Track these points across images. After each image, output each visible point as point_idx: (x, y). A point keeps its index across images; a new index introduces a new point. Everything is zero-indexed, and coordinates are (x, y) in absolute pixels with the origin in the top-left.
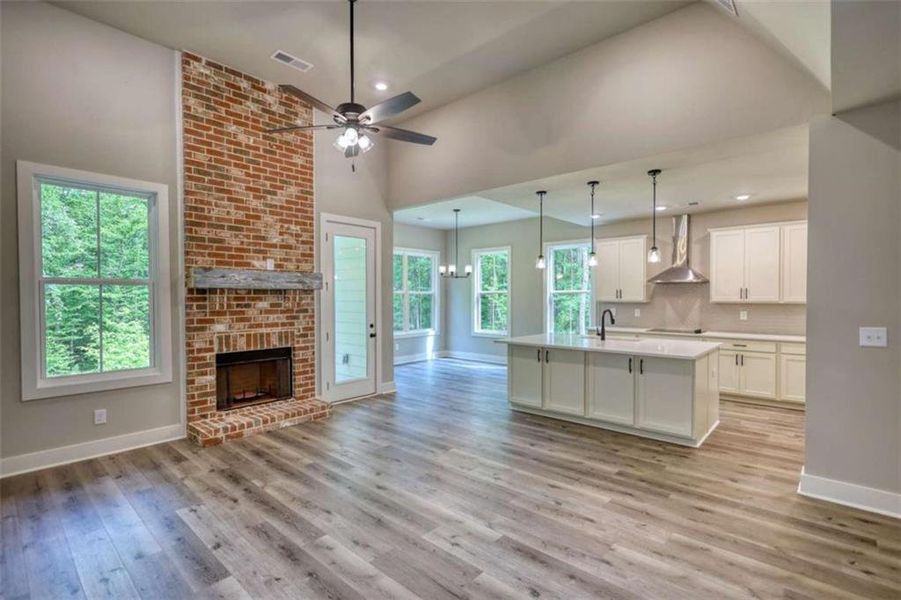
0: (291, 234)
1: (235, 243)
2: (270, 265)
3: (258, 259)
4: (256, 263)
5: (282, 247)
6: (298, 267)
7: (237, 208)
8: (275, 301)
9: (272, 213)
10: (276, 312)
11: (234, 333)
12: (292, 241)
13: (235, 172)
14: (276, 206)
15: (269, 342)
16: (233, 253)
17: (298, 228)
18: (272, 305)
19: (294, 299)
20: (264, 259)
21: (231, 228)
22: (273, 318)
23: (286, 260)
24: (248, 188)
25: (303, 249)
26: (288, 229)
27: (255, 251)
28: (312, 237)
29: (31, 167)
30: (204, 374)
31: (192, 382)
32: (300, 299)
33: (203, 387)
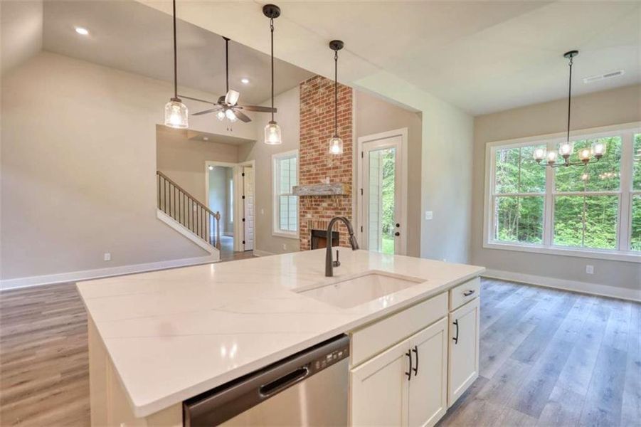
1: (314, 171)
2: (328, 181)
3: (323, 178)
4: (322, 181)
5: (333, 168)
8: (330, 203)
10: (331, 209)
11: (314, 219)
12: (338, 163)
13: (315, 132)
16: (314, 176)
18: (329, 205)
20: (325, 177)
21: (314, 163)
23: (334, 176)
24: (320, 139)
25: (344, 167)
27: (322, 174)
28: (351, 158)
29: (273, 156)
30: (304, 238)
31: (301, 241)
32: (340, 201)
33: (304, 244)
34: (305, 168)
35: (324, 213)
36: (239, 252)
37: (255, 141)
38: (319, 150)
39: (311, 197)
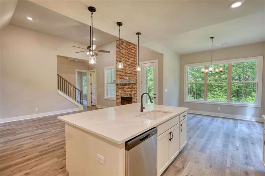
0: (132, 70)
1: (122, 74)
2: (128, 78)
3: (126, 77)
5: (130, 73)
6: (133, 78)
9: (128, 66)
10: (129, 89)
11: (122, 93)
12: (132, 72)
14: (129, 64)
15: (127, 96)
16: (122, 76)
17: (133, 68)
18: (128, 87)
19: (131, 86)
21: (122, 71)
23: (130, 76)
25: (134, 73)
27: (125, 75)
29: (105, 68)
30: (118, 100)
31: (117, 101)
32: (133, 86)
33: (118, 102)
34: (118, 73)
35: (126, 90)
36: (89, 106)
38: (124, 66)
39: (121, 84)
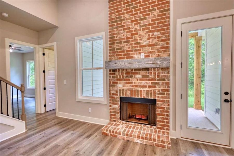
0: (155, 38)
1: (126, 48)
2: (142, 56)
3: (137, 54)
4: (136, 56)
5: (149, 46)
6: (159, 55)
7: (127, 32)
8: (145, 74)
9: (143, 29)
10: (146, 80)
11: (126, 89)
12: (155, 41)
13: (127, 16)
14: (146, 25)
15: (141, 95)
16: (126, 53)
17: (159, 33)
18: (143, 76)
19: (155, 73)
20: (140, 53)
21: (125, 42)
22: (143, 83)
23: (151, 52)
24: (132, 21)
25: (161, 44)
26: (153, 35)
27: (136, 50)
28: (169, 36)
29: (77, 38)
30: (115, 104)
31: (110, 106)
32: (159, 73)
33: (114, 109)
34: (115, 46)
35: (138, 83)
36: (41, 114)
37: (58, 27)
38: (132, 31)
39: (123, 70)
